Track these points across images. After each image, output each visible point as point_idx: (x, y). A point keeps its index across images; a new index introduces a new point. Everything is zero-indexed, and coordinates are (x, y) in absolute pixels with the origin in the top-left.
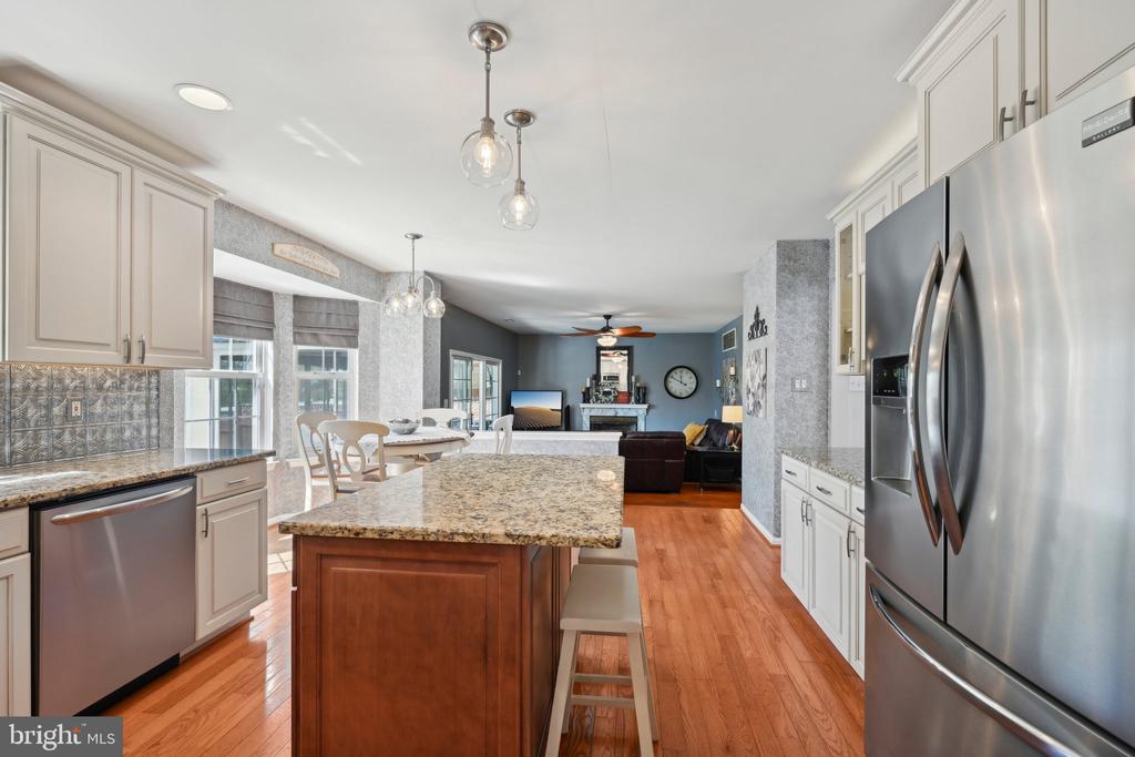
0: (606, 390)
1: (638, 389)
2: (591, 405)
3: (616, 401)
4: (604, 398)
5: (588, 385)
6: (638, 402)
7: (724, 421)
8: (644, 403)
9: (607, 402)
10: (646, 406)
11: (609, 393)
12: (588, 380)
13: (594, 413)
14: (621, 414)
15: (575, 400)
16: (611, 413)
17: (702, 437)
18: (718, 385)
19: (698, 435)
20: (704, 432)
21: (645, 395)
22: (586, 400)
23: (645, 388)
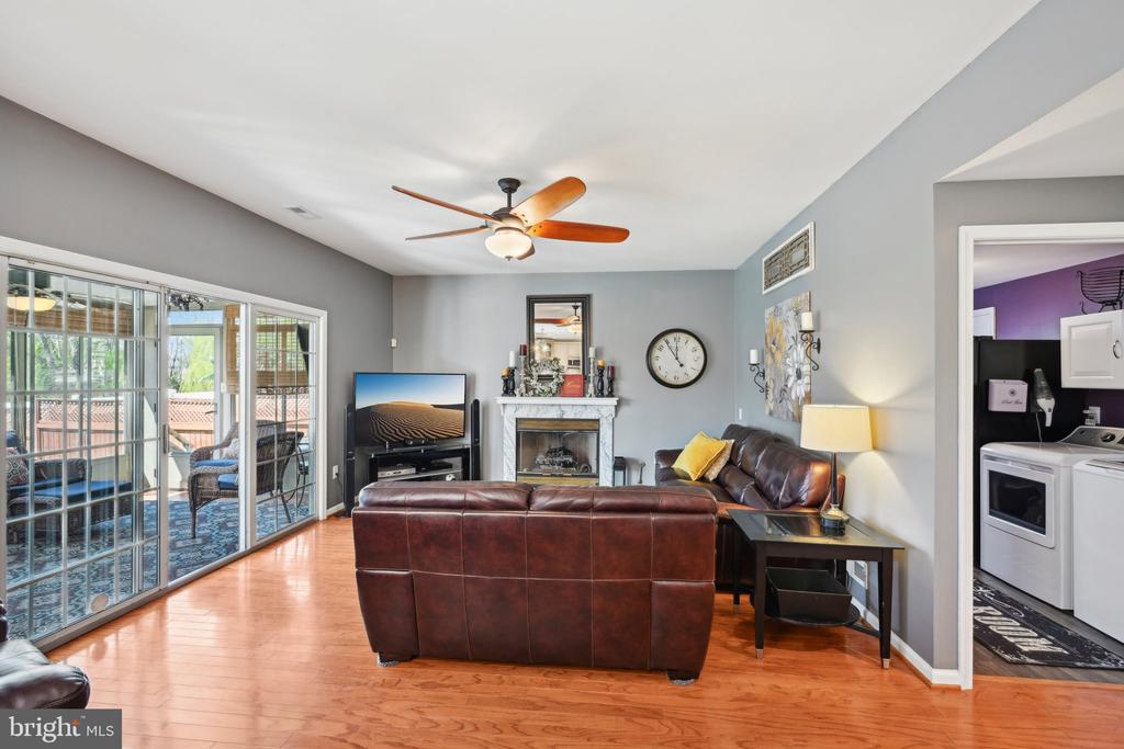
0: (544, 373)
1: (601, 370)
2: (517, 400)
3: (561, 391)
4: (539, 387)
5: (512, 365)
6: (600, 393)
7: (803, 446)
8: (611, 395)
9: (542, 393)
10: (613, 401)
11: (550, 378)
12: (512, 355)
13: (522, 414)
14: (569, 415)
15: (488, 391)
16: (553, 414)
17: (722, 462)
18: (754, 360)
19: (716, 460)
20: (728, 452)
21: (611, 381)
22: (509, 390)
23: (613, 368)
